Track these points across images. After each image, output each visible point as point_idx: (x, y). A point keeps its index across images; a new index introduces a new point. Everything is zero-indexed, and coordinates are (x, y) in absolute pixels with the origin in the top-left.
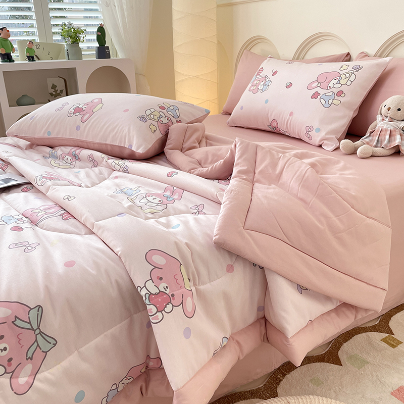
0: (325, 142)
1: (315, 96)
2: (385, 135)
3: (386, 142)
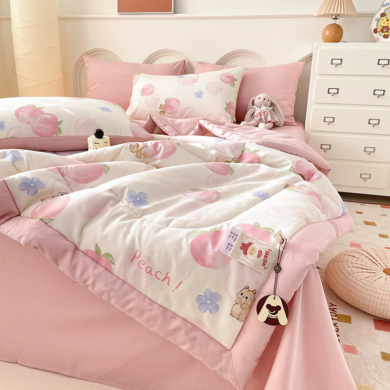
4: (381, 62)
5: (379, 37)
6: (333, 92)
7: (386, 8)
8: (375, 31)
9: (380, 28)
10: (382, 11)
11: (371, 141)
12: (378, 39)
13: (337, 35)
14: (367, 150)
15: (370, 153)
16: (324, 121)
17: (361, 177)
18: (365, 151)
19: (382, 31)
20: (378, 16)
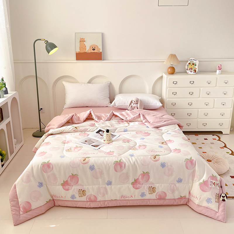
4: (191, 82)
6: (174, 94)
7: (190, 61)
8: (187, 70)
9: (189, 69)
11: (189, 111)
12: (189, 73)
13: (173, 71)
15: (189, 115)
16: (172, 105)
18: (188, 115)
19: (190, 69)
20: (188, 64)
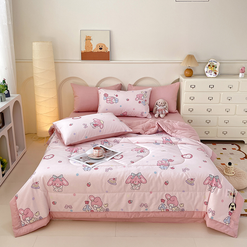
0: (148, 116)
1: (140, 102)
2: (163, 110)
3: (164, 112)
4: (210, 86)
5: (208, 75)
6: (192, 99)
8: (207, 72)
10: (209, 64)
13: (190, 74)
14: (207, 121)
16: (189, 110)
17: (205, 133)
19: (209, 72)
20: (207, 65)
